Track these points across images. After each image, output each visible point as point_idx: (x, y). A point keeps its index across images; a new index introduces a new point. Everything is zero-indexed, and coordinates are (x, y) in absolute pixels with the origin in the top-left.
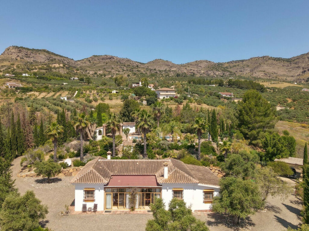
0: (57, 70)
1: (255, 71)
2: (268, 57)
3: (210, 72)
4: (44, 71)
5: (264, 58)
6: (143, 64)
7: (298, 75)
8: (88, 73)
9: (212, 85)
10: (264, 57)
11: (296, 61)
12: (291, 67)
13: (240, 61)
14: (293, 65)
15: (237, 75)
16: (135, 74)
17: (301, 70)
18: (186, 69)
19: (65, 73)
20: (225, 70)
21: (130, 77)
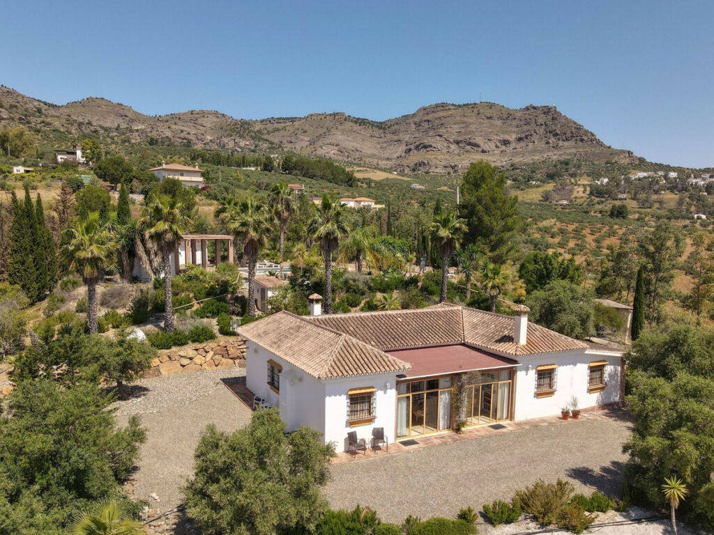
1: (320, 143)
2: (342, 114)
3: (225, 140)
5: (337, 117)
7: (398, 158)
9: (249, 168)
10: (335, 115)
11: (393, 128)
12: (385, 140)
13: (288, 119)
14: (389, 136)
15: (285, 150)
16: (38, 131)
17: (404, 148)
18: (169, 127)
20: (257, 136)
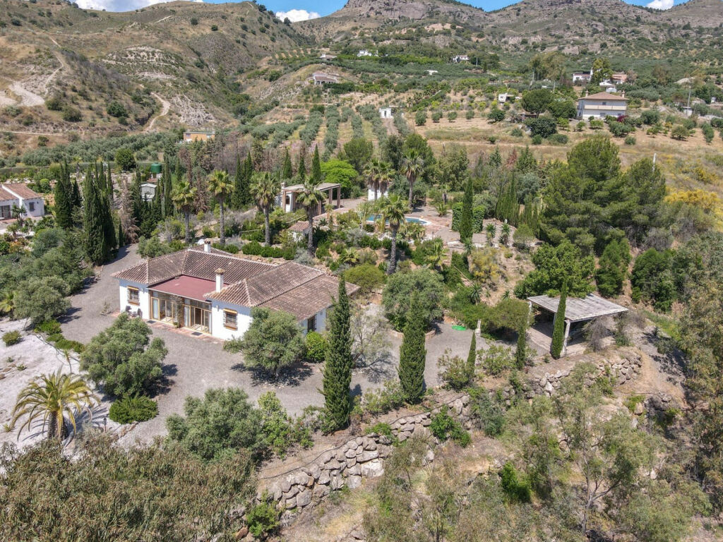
6: (658, 12)
8: (506, 43)
19: (447, 45)
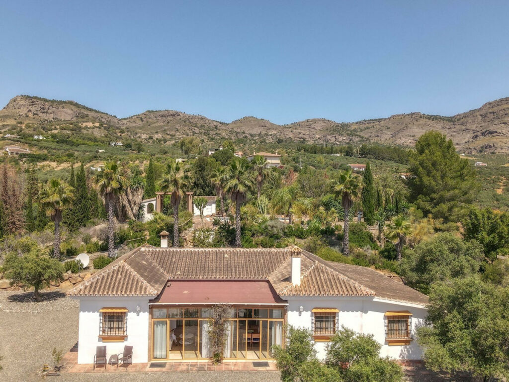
0: (90, 130)
1: (400, 135)
2: (418, 113)
3: (329, 137)
4: (69, 132)
5: (413, 116)
6: (225, 124)
7: (466, 143)
8: (139, 137)
9: (336, 155)
10: (412, 114)
11: (462, 120)
12: (455, 130)
13: (376, 120)
14: (458, 127)
15: (372, 141)
16: (213, 139)
17: (471, 135)
18: (292, 131)
19: (103, 135)
20: (353, 134)
21: (204, 144)
